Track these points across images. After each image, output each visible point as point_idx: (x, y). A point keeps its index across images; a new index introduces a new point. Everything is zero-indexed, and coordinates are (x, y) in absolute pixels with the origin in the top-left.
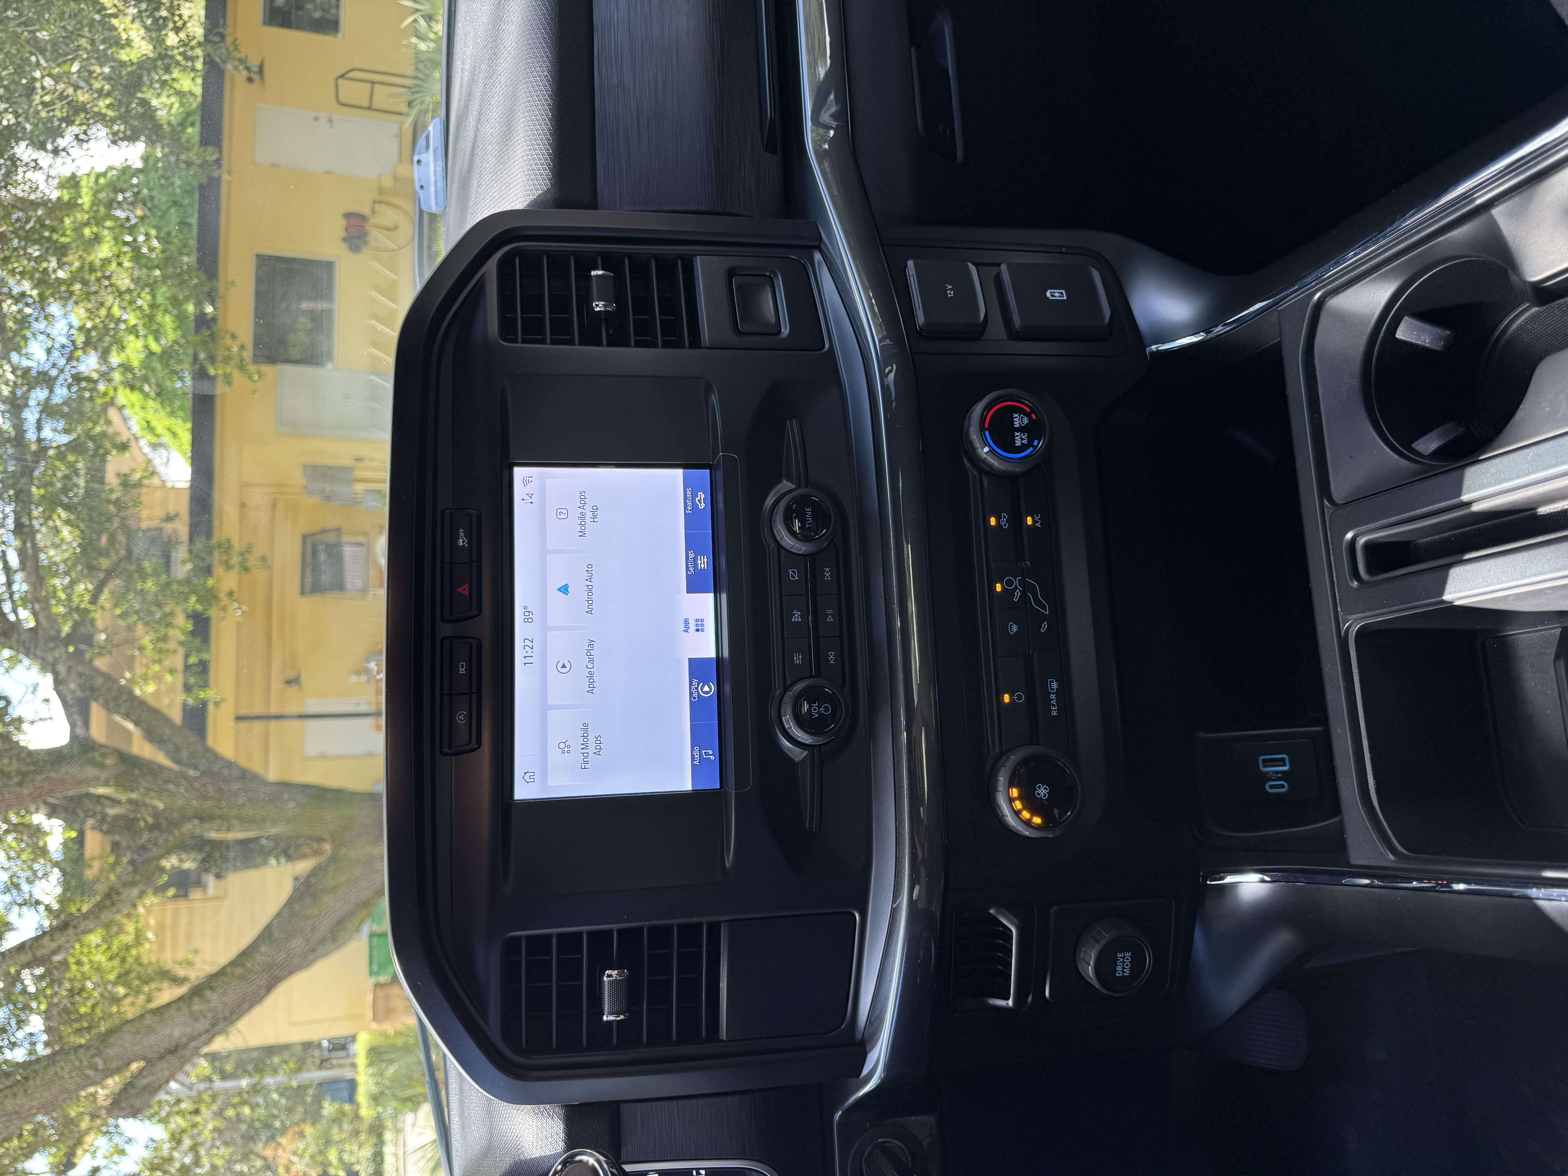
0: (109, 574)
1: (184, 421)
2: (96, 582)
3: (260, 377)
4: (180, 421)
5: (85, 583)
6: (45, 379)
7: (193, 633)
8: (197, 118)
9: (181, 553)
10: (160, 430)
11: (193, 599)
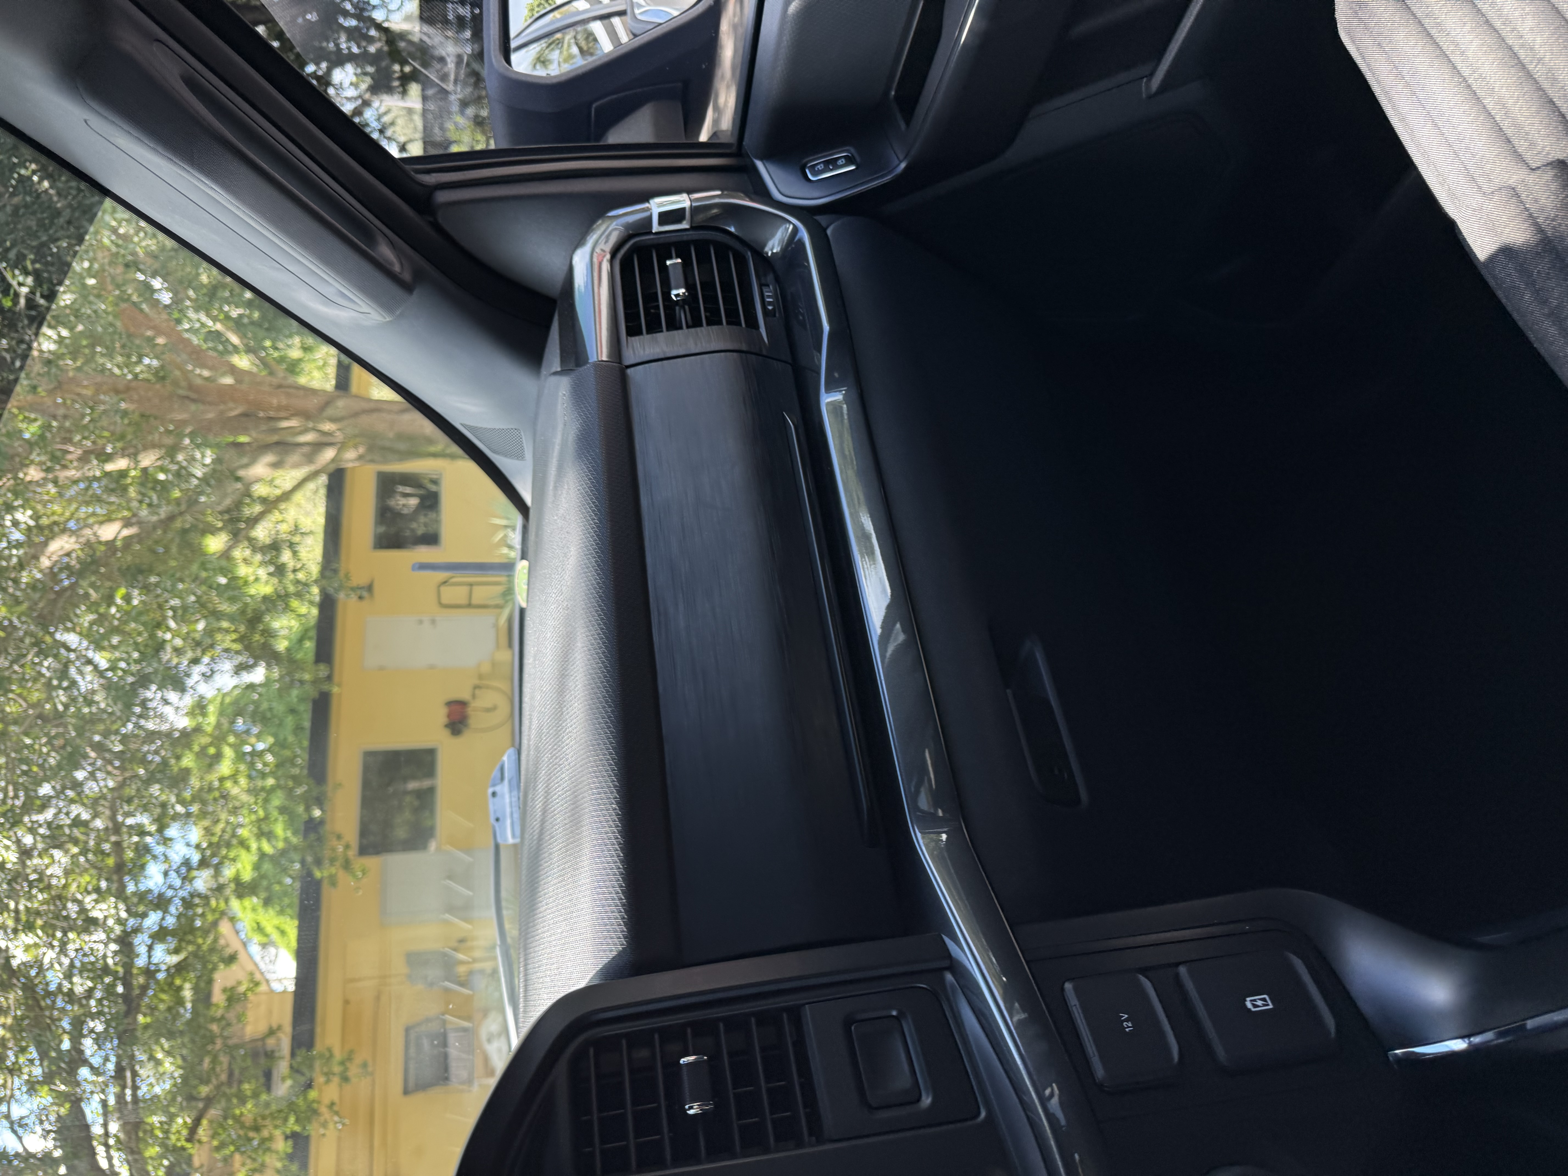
0: (209, 1101)
1: (292, 918)
2: (194, 1114)
3: (364, 874)
4: (288, 919)
5: (183, 1117)
6: (161, 903)
7: (291, 1157)
8: (313, 633)
9: (283, 1067)
10: (269, 929)
11: (292, 1119)
